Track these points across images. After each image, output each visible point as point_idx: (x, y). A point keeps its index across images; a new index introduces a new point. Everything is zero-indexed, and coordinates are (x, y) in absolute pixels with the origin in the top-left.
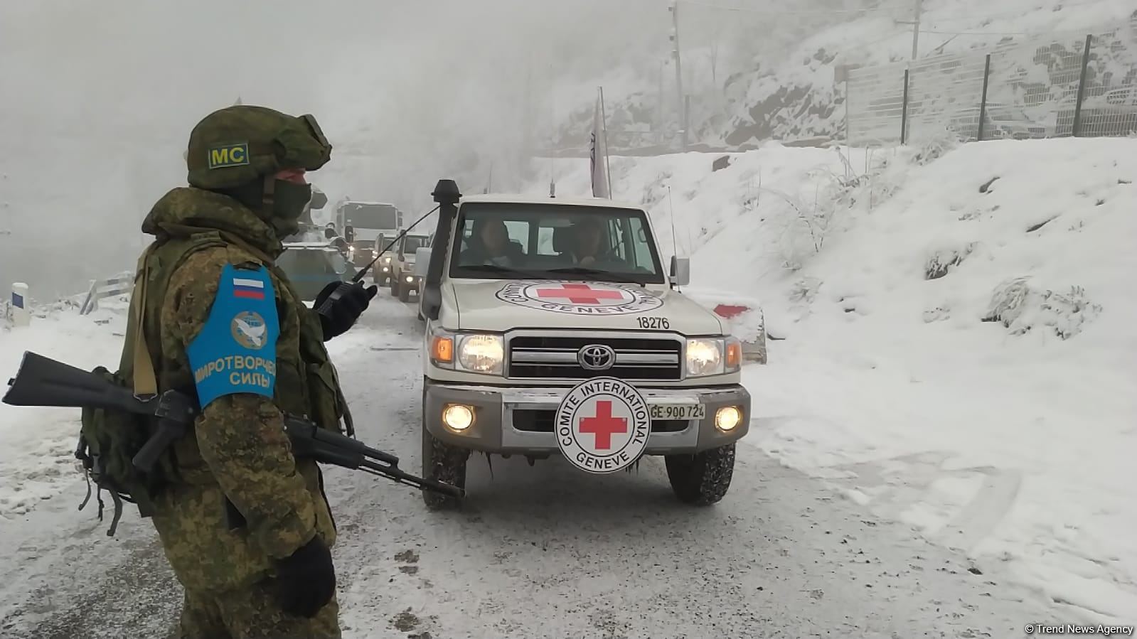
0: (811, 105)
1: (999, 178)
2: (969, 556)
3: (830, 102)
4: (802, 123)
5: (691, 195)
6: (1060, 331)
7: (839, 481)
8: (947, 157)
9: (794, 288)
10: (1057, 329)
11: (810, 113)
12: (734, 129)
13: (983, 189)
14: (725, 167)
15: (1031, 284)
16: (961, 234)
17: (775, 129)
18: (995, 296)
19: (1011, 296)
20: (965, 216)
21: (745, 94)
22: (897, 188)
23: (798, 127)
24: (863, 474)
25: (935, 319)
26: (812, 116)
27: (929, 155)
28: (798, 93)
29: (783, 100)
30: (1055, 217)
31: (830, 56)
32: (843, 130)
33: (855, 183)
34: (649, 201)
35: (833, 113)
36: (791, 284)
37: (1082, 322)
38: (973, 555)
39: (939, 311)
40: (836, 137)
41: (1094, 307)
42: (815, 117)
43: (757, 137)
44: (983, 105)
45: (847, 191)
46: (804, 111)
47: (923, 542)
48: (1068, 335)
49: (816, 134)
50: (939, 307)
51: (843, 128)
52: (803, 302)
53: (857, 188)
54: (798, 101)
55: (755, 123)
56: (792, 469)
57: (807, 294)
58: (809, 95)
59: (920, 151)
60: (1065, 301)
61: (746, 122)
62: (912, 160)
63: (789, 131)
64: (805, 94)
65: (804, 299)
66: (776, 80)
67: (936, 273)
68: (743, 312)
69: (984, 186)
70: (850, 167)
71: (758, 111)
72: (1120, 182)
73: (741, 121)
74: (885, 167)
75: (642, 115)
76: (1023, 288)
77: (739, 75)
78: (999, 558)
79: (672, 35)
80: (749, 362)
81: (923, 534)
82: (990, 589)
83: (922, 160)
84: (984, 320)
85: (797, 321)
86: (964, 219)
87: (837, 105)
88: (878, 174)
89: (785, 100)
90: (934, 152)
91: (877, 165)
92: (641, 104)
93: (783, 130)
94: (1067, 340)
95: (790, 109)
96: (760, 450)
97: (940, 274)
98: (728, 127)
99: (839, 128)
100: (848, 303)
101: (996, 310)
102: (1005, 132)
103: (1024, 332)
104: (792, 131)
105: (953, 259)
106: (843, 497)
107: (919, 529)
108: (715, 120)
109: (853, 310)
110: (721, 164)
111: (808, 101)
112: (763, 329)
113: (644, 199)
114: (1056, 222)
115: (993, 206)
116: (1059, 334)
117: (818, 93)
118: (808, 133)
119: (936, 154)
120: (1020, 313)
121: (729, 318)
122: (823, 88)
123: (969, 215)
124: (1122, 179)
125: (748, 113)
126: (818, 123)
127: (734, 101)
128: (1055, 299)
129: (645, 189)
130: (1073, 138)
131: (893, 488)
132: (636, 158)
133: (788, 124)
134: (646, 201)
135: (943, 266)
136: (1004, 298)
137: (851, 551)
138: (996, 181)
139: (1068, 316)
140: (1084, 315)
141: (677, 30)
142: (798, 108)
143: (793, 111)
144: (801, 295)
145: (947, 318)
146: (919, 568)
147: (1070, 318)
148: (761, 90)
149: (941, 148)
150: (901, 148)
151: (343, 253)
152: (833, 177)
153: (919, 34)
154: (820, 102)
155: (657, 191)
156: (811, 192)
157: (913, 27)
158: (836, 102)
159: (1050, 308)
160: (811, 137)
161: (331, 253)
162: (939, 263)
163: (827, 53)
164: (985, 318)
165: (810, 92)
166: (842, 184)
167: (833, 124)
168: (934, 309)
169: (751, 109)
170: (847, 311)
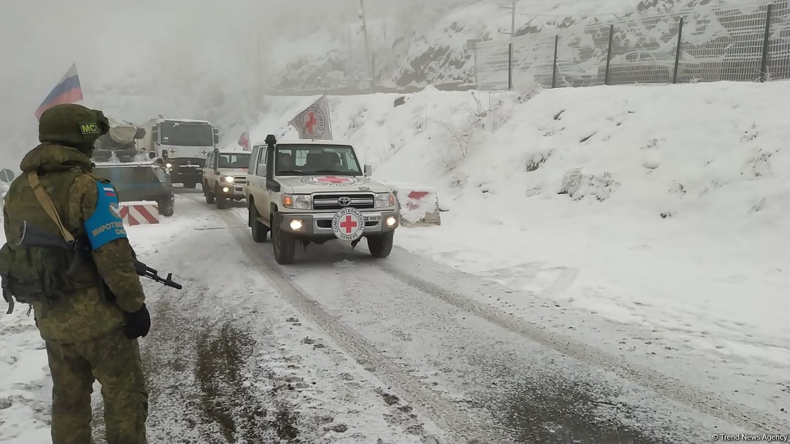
0: (450, 60)
1: (564, 111)
2: (554, 300)
3: (462, 58)
4: (445, 72)
5: (382, 123)
6: (599, 197)
7: (491, 277)
8: (535, 99)
9: (453, 180)
10: (597, 196)
11: (449, 65)
12: (401, 76)
13: (556, 118)
14: (402, 104)
15: (584, 172)
16: (545, 144)
17: (427, 76)
18: (565, 179)
19: (573, 179)
20: (547, 133)
21: (407, 51)
22: (508, 117)
23: (443, 74)
24: (503, 273)
25: (533, 194)
26: (451, 67)
27: (525, 97)
28: (441, 52)
29: (432, 56)
30: (595, 133)
31: (460, 28)
32: (471, 76)
33: (484, 115)
34: (354, 126)
35: (465, 65)
36: (450, 177)
37: (610, 191)
38: (556, 300)
39: (535, 190)
40: (467, 81)
41: (616, 183)
42: (453, 67)
43: (416, 81)
44: (555, 61)
45: (479, 120)
46: (445, 64)
47: (534, 297)
48: (603, 199)
49: (454, 79)
50: (535, 187)
51: (471, 75)
52: (458, 188)
53: (485, 118)
54: (442, 57)
55: (414, 71)
56: (467, 274)
57: (460, 183)
58: (448, 53)
59: (519, 95)
60: (601, 181)
61: (408, 71)
62: (516, 100)
63: (437, 77)
64: (445, 53)
65: (458, 186)
66: (426, 42)
67: (532, 167)
68: (426, 195)
69: (556, 116)
70: (480, 105)
71: (416, 63)
72: (629, 112)
73: (405, 70)
74: (500, 105)
75: (337, 65)
76: (579, 174)
77: (402, 39)
78: (568, 301)
79: (360, 14)
80: (430, 224)
81: (533, 294)
82: (564, 311)
83: (522, 100)
84: (559, 194)
85: (455, 200)
86: (546, 135)
87: (467, 60)
88: (497, 109)
89: (433, 56)
90: (528, 95)
91: (496, 103)
92: (337, 58)
93: (433, 77)
94: (603, 202)
95: (437, 62)
96: (449, 267)
97: (535, 168)
98: (397, 74)
99: (468, 75)
100: (484, 188)
101: (565, 188)
102: (567, 82)
103: (580, 199)
104: (439, 77)
105: (541, 159)
106: (494, 283)
107: (531, 292)
108: (388, 69)
109: (487, 191)
110: (399, 102)
111: (448, 57)
112: (438, 205)
113: (350, 126)
114: (596, 136)
115: (562, 128)
116: (599, 199)
117: (454, 52)
118: (449, 78)
119: (529, 97)
120: (578, 188)
121: (418, 199)
122: (457, 49)
123: (549, 133)
124: (630, 111)
125: (410, 64)
126: (456, 72)
127: (400, 56)
128: (596, 180)
129: (350, 118)
130: (605, 86)
131: (517, 278)
132: (341, 97)
133: (436, 72)
134: (352, 127)
135: (536, 163)
136: (569, 180)
137: (502, 303)
138: (563, 113)
139: (602, 189)
140: (611, 188)
141: (363, 12)
142: (442, 62)
143: (438, 63)
144: (456, 184)
145: (539, 193)
146: (533, 306)
147: (604, 189)
148: (418, 49)
149: (532, 93)
150: (508, 93)
151: (163, 168)
152: (471, 111)
153: (515, 15)
154: (456, 58)
155: (359, 120)
156: (459, 120)
157: (511, 10)
158: (466, 58)
159: (593, 185)
160: (451, 81)
161: (156, 168)
162: (534, 161)
163: (458, 25)
164: (559, 192)
165: (449, 51)
166: (476, 115)
167: (465, 72)
168: (532, 189)
169: (411, 62)
170: (484, 192)
